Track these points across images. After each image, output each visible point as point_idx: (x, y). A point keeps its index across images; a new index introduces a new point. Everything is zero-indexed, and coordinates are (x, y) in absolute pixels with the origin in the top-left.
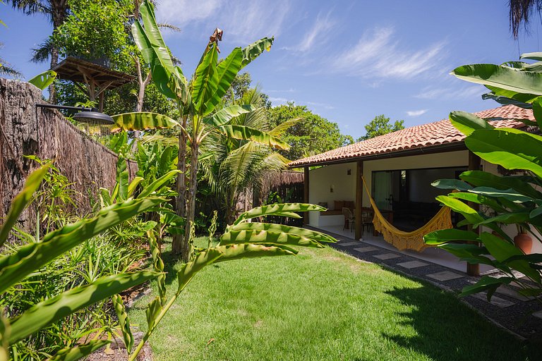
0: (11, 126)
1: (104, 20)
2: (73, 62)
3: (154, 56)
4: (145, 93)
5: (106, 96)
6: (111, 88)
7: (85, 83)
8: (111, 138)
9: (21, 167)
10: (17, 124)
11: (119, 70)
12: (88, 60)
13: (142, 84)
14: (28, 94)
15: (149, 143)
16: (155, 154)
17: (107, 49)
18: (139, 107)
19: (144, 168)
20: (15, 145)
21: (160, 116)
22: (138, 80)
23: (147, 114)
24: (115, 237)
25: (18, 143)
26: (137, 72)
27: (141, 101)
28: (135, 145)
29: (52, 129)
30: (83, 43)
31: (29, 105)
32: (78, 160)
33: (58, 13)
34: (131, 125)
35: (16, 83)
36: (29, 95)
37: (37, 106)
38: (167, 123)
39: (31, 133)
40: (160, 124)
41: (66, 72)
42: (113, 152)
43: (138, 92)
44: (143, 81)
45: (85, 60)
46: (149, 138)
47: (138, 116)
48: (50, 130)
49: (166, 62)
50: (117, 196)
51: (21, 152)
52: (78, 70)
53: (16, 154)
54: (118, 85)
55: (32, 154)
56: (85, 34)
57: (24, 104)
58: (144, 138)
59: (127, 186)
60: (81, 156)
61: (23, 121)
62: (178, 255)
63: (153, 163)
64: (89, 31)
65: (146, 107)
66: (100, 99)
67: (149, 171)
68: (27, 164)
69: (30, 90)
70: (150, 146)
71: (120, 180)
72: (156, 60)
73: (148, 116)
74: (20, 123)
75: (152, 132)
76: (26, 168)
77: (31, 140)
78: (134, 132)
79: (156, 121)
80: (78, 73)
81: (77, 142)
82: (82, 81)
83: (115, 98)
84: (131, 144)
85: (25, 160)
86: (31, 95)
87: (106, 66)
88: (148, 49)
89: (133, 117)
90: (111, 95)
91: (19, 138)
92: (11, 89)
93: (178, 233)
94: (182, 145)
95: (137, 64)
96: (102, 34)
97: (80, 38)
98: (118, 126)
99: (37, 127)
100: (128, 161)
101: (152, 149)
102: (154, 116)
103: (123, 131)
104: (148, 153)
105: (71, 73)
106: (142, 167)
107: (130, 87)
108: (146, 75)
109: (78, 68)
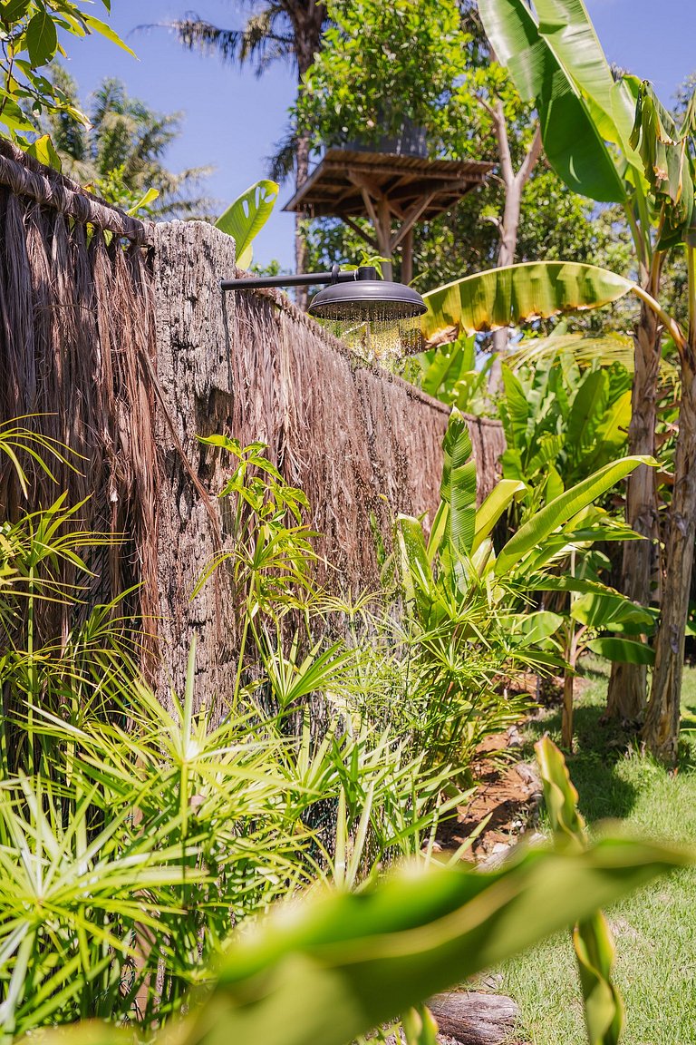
0: (169, 357)
1: (407, 11)
2: (339, 162)
3: (549, 67)
4: (521, 211)
5: (418, 239)
6: (429, 215)
7: (367, 217)
8: (431, 361)
9: (194, 471)
10: (180, 347)
11: (448, 157)
12: (372, 148)
13: (513, 181)
14: (201, 256)
15: (534, 363)
16: (552, 396)
17: (417, 100)
18: (506, 255)
19: (522, 441)
20: (179, 409)
21: (571, 270)
22: (501, 174)
23: (530, 269)
24: (437, 671)
25: (184, 402)
26: (497, 148)
27: (509, 238)
28: (497, 373)
29: (272, 354)
30: (358, 102)
31: (204, 289)
32: (342, 434)
33: (306, 41)
34: (483, 314)
35: (175, 230)
36: (202, 259)
37: (225, 287)
38: (598, 289)
39: (214, 369)
40: (574, 296)
41: (326, 194)
42: (434, 402)
43: (502, 212)
44: (516, 172)
45: (364, 149)
46: (537, 348)
47: (503, 279)
48: (267, 355)
49: (588, 73)
50: (445, 542)
51: (192, 429)
52: (349, 184)
53: (181, 433)
54: (448, 203)
55: (218, 431)
56: (361, 73)
57: (192, 289)
58: (521, 348)
59: (473, 512)
60: (350, 422)
61: (193, 337)
62: (627, 729)
63: (548, 426)
64: (371, 60)
65: (525, 250)
66: (405, 254)
67: (535, 449)
68: (208, 461)
69: (204, 243)
70: (539, 373)
71: (452, 492)
72: (555, 81)
73: (535, 274)
74: (187, 346)
75: (547, 327)
76: (205, 471)
77: (214, 390)
78: (493, 336)
79: (559, 289)
80: (350, 192)
81: (341, 381)
82: (360, 211)
83: (442, 241)
84: (484, 372)
85: (203, 449)
86: (207, 256)
87: (416, 152)
88: (528, 50)
89: (489, 286)
90: (432, 236)
91: (186, 387)
92: (164, 248)
93: (631, 660)
94: (646, 360)
95: (497, 125)
96: (403, 59)
97: (353, 89)
98: (448, 319)
99: (229, 351)
100: (478, 422)
101: (545, 380)
102: (553, 271)
103: (461, 336)
104: (532, 395)
105: (336, 196)
106: (516, 438)
107: (478, 203)
108: (523, 153)
109: (351, 178)
